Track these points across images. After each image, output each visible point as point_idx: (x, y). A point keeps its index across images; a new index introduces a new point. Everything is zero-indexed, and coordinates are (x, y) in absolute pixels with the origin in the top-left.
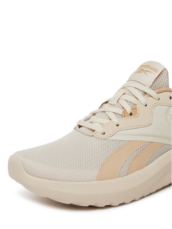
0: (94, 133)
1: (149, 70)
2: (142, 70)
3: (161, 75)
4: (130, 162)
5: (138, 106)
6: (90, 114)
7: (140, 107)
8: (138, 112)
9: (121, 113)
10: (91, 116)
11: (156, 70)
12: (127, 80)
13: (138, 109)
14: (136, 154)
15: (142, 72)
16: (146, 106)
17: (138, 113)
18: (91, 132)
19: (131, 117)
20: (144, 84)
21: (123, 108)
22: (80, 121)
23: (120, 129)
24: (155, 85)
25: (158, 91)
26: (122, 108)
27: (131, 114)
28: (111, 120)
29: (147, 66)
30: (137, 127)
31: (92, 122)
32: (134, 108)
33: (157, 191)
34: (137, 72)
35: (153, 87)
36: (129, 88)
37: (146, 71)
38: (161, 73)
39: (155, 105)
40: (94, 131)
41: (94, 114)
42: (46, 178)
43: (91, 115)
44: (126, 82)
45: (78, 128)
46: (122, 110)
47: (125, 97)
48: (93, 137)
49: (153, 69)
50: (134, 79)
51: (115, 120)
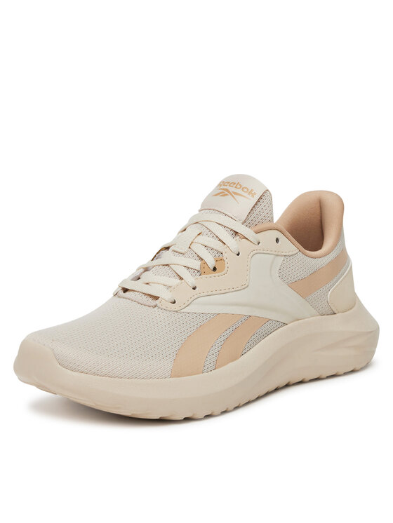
0: (157, 302)
1: (240, 191)
2: (227, 190)
3: (261, 201)
4: (219, 349)
5: (225, 255)
6: (138, 269)
7: (229, 257)
8: (227, 265)
9: (198, 268)
10: (141, 274)
11: (251, 193)
12: (199, 208)
13: (226, 261)
14: (226, 336)
15: (227, 195)
16: (238, 255)
17: (226, 268)
18: (150, 299)
19: (216, 274)
20: (233, 217)
21: (201, 259)
22: (124, 281)
23: (199, 295)
24: (250, 219)
25: (257, 228)
26: (198, 258)
27: (215, 269)
28: (181, 279)
29: (235, 184)
30: (225, 291)
31: (147, 282)
32: (220, 258)
33: (259, 398)
34: (219, 194)
35: (248, 222)
36: (207, 224)
37: (235, 193)
38: (261, 198)
39: (252, 254)
40: (156, 298)
41: (146, 270)
42: (94, 374)
43: (142, 270)
44: (198, 212)
45: (121, 293)
46: (199, 263)
47: (201, 239)
48: (156, 308)
49: (246, 190)
50: (215, 209)
51: (190, 279)
